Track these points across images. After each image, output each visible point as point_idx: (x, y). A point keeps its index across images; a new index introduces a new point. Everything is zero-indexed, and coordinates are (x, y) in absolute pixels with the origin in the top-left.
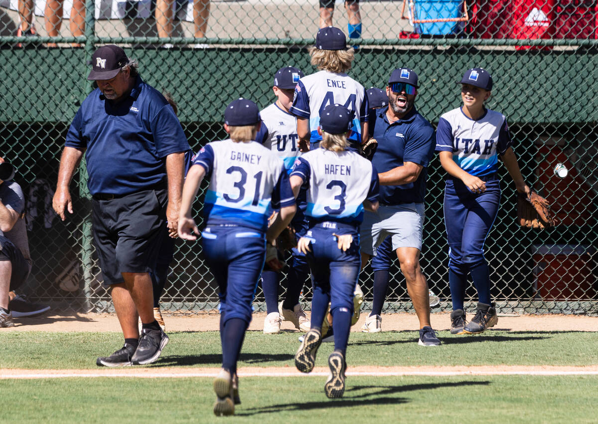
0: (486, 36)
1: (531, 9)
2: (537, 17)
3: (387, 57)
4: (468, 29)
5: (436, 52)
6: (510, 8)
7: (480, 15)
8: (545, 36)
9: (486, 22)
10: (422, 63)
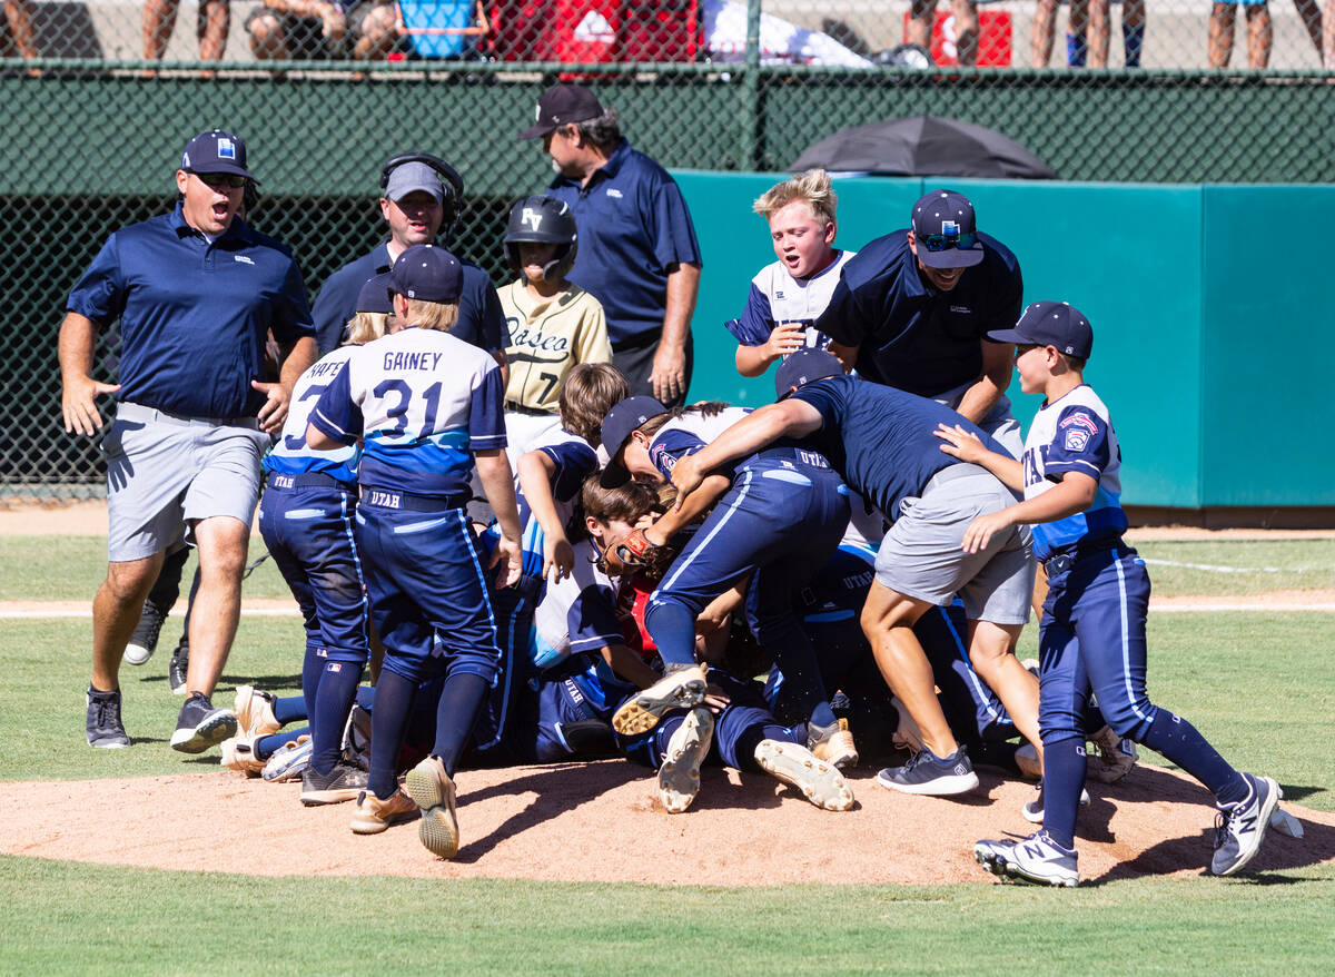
0: (511, 58)
1: (583, 15)
2: (594, 28)
4: (483, 47)
6: (550, 14)
7: (503, 24)
8: (606, 59)
9: (511, 36)
10: (352, 100)
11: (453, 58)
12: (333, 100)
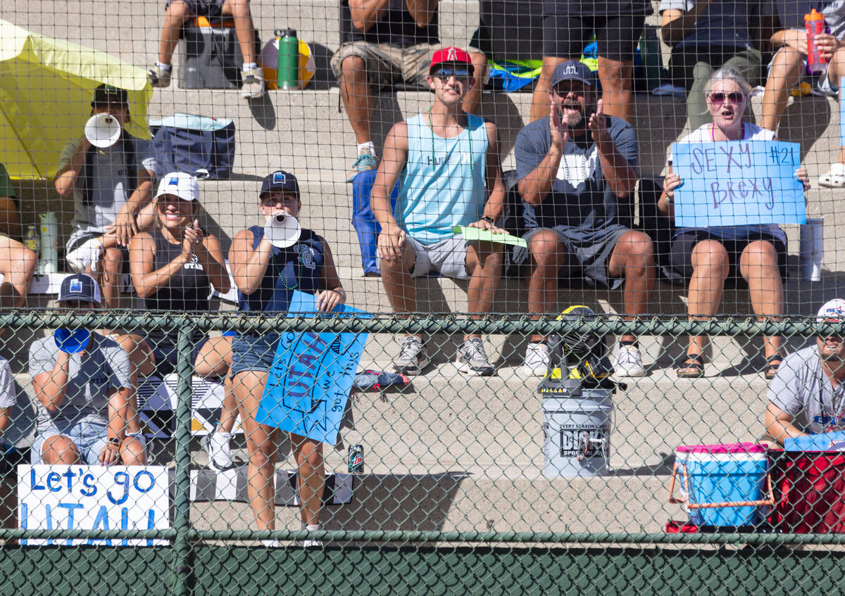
0: (803, 529)
3: (648, 562)
4: (774, 518)
5: (724, 553)
7: (793, 496)
9: (802, 507)
10: (703, 571)
11: (745, 529)
12: (685, 571)
